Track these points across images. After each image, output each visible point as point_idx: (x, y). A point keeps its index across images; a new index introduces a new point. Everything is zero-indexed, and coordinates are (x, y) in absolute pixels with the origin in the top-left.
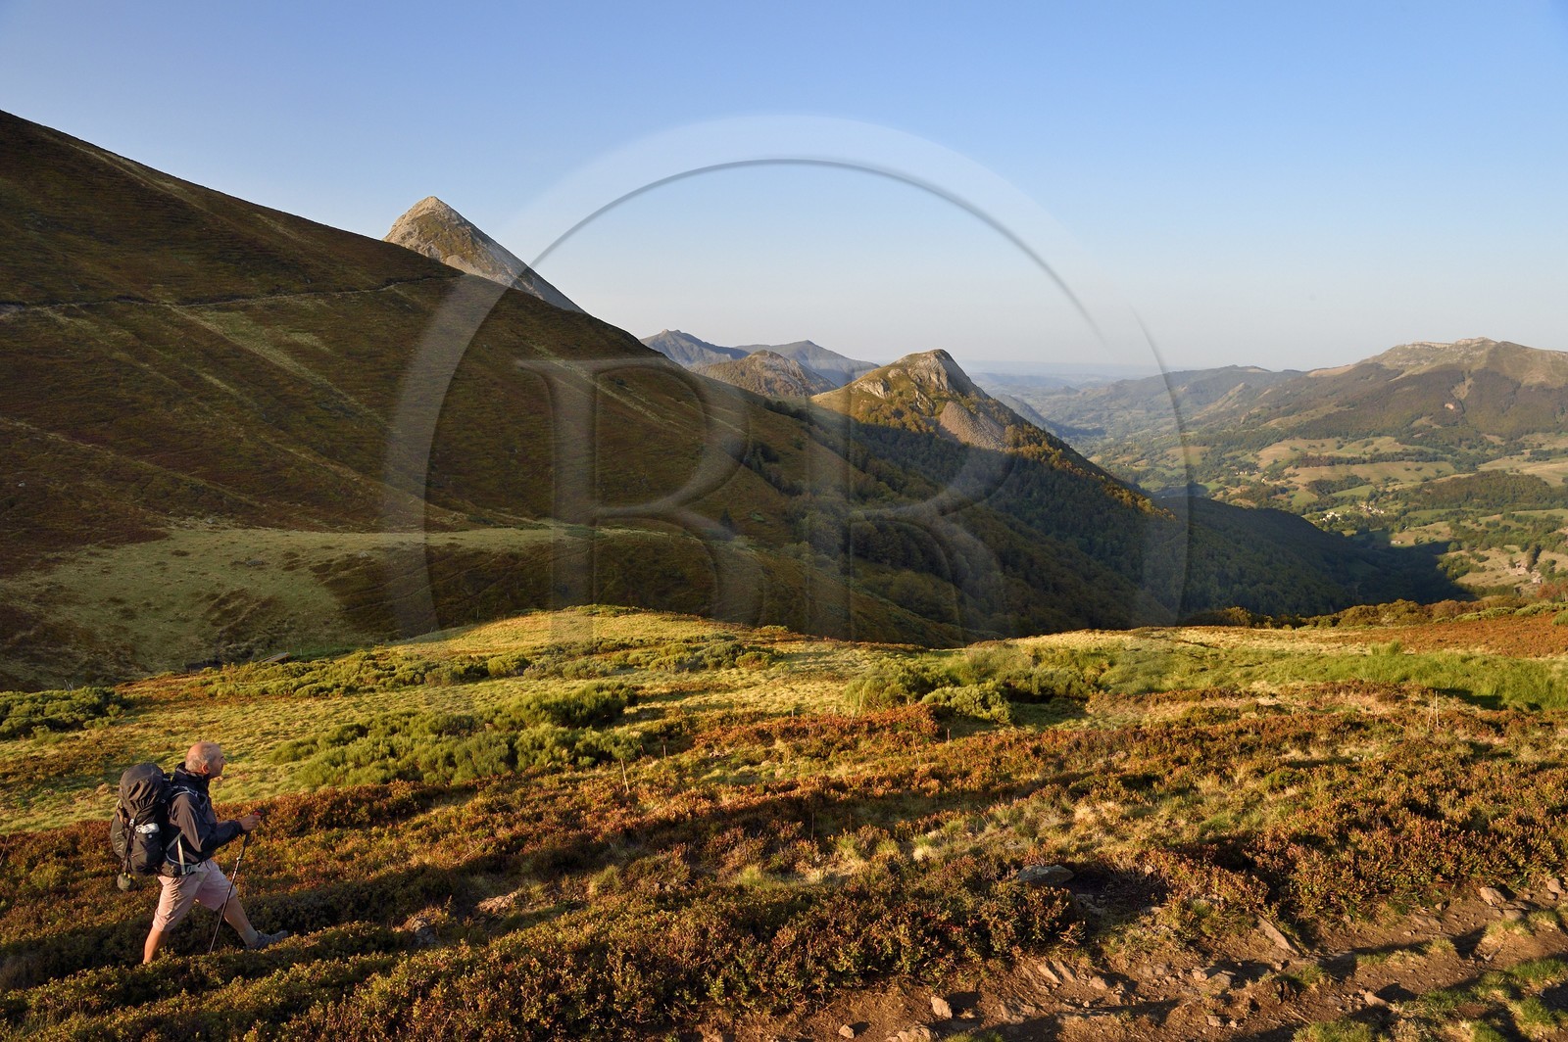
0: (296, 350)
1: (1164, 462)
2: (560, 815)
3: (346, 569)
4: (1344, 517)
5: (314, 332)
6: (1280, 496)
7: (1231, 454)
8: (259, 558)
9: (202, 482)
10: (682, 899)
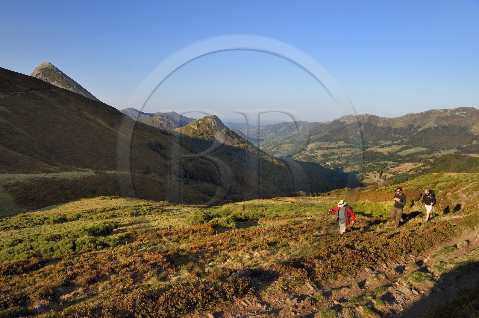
1: (281, 149)
2: (90, 265)
3: (15, 186)
4: (331, 164)
5: (4, 106)
6: (313, 158)
10: (130, 290)
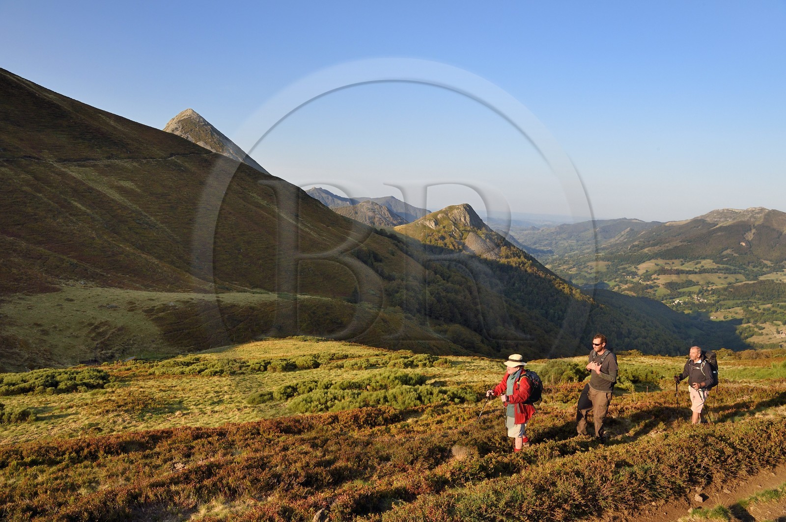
0: (122, 190)
1: (586, 269)
3: (163, 312)
4: (684, 303)
5: (132, 181)
6: (649, 290)
7: (623, 266)
8: (114, 304)
9: (75, 261)
